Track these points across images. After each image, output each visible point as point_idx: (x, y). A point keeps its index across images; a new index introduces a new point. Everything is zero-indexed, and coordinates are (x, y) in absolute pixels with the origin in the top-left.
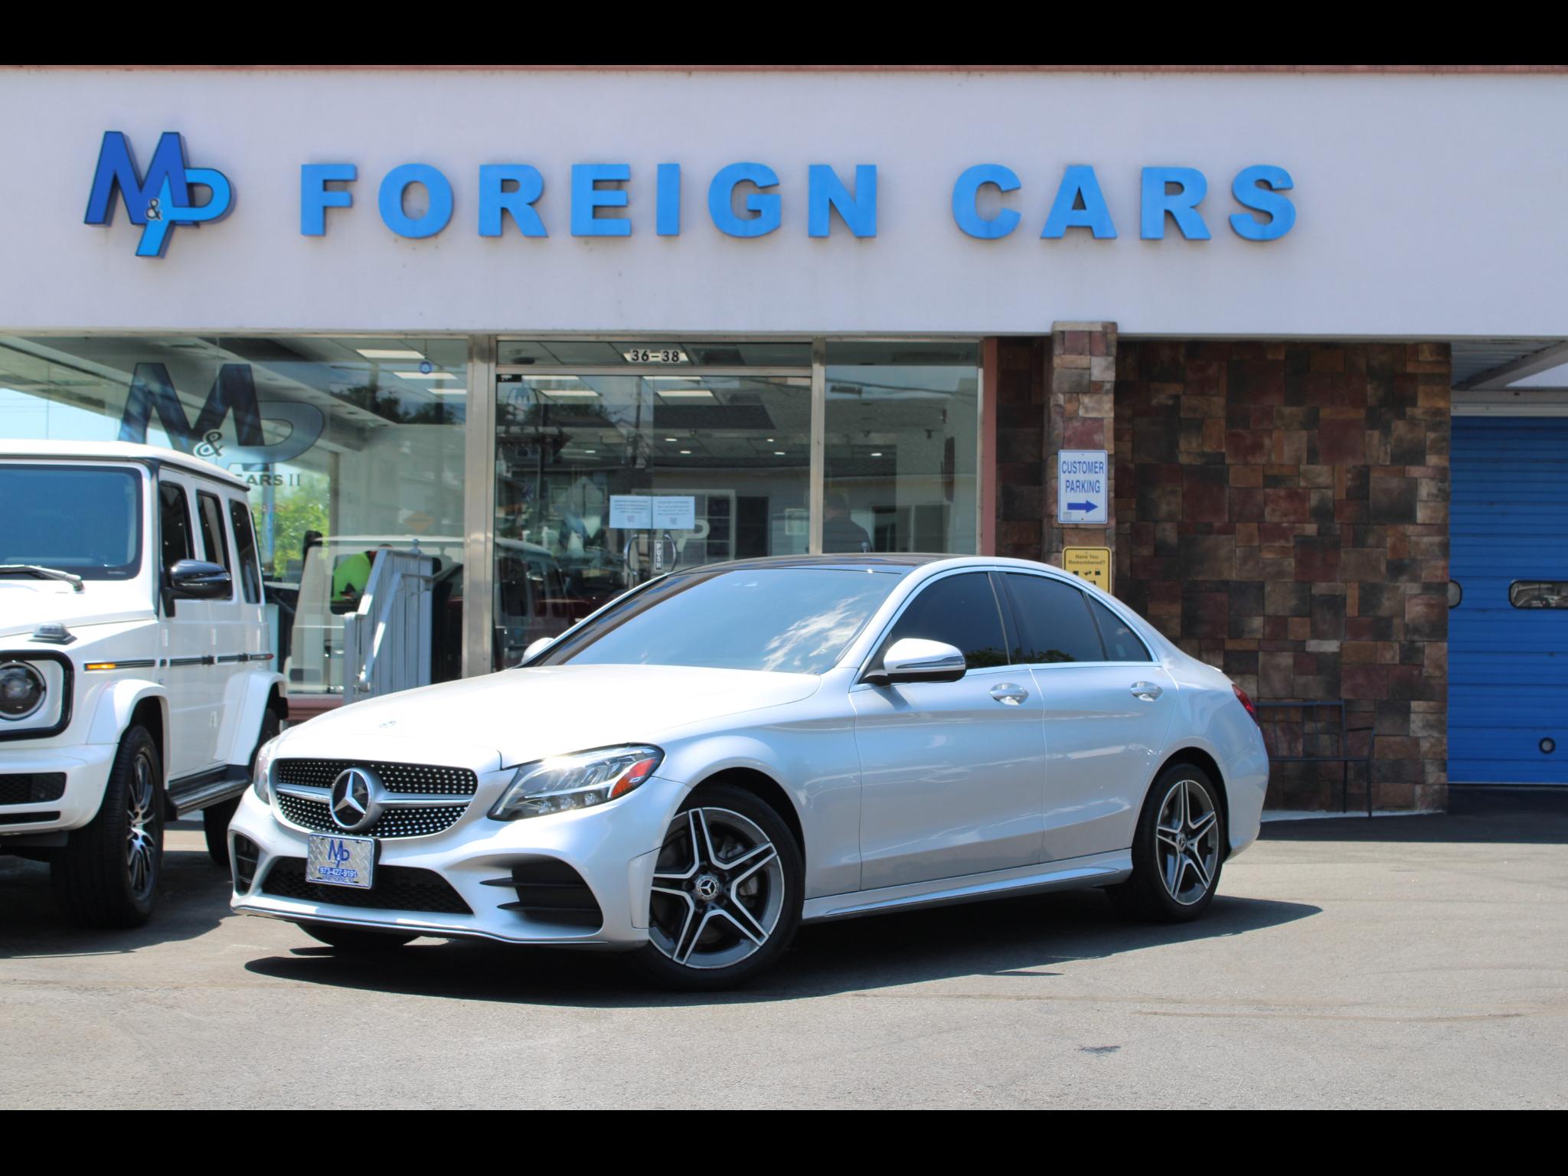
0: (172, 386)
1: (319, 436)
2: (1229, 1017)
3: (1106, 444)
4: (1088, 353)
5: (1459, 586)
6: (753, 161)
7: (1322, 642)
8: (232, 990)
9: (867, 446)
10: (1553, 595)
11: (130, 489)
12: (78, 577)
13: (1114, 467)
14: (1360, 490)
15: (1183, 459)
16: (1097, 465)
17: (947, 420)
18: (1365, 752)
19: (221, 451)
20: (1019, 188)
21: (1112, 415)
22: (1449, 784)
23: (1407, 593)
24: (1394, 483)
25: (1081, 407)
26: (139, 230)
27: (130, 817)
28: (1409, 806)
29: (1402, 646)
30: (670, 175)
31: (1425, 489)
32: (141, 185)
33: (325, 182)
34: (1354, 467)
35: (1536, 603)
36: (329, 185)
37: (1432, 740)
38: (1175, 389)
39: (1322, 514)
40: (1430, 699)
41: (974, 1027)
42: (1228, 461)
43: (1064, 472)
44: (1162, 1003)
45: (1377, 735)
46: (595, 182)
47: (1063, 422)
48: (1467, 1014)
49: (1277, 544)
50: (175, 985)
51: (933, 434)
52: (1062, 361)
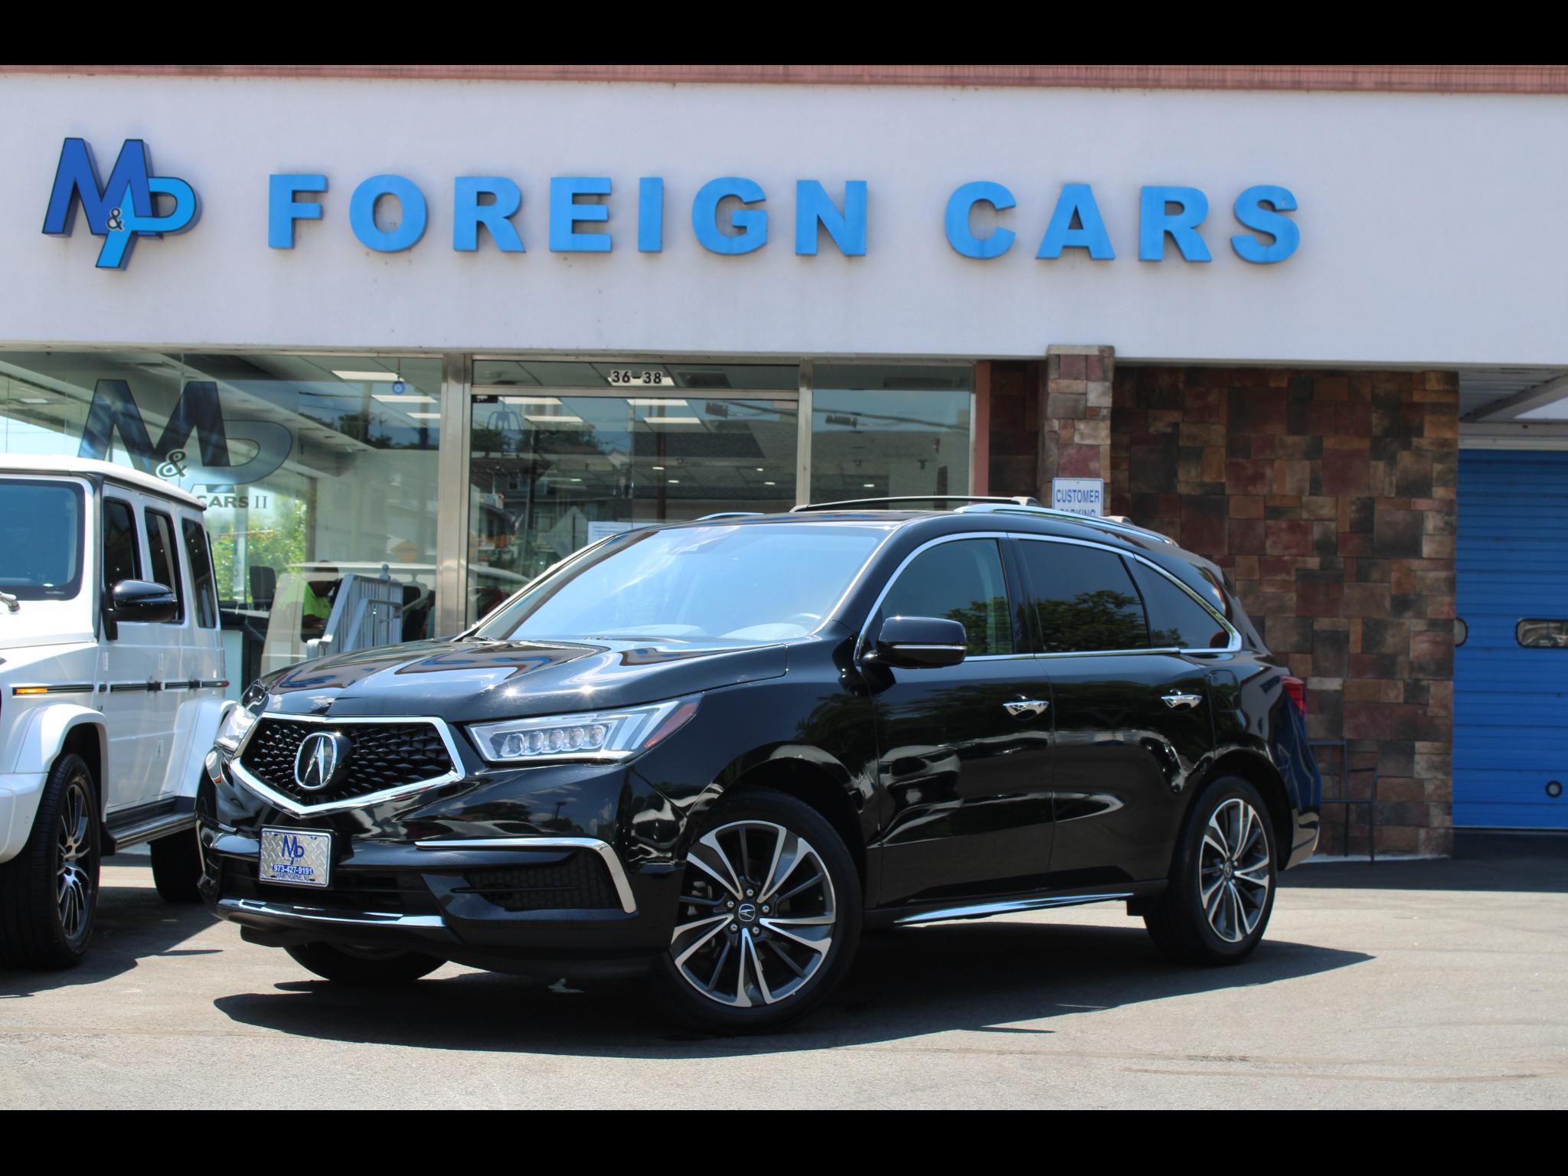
0: (135, 404)
1: (286, 457)
2: (1225, 1075)
3: (1102, 473)
4: (1084, 378)
5: (1465, 624)
6: (739, 176)
7: (1323, 679)
8: (155, 1038)
9: (861, 477)
10: (1561, 634)
11: (72, 504)
12: (13, 597)
13: (1109, 496)
14: (1364, 523)
15: (1182, 489)
16: (1093, 494)
17: (941, 450)
18: (1368, 794)
19: (185, 472)
20: (1013, 207)
21: (1108, 442)
22: (1454, 829)
23: (1412, 629)
24: (1399, 516)
25: (1076, 433)
26: (100, 241)
27: (61, 851)
28: (1413, 850)
29: (1406, 685)
30: (654, 190)
31: (1431, 523)
32: (102, 193)
33: (294, 193)
34: (1359, 499)
35: (1544, 642)
36: (298, 196)
37: (1437, 782)
38: (1175, 416)
39: (1325, 547)
40: (1436, 740)
41: (951, 1085)
42: (1228, 491)
43: (1059, 501)
44: (1153, 1059)
45: (1379, 776)
46: (575, 195)
47: (1058, 449)
48: (1477, 1074)
49: (1278, 578)
50: (96, 1032)
51: (927, 464)
52: (1057, 386)
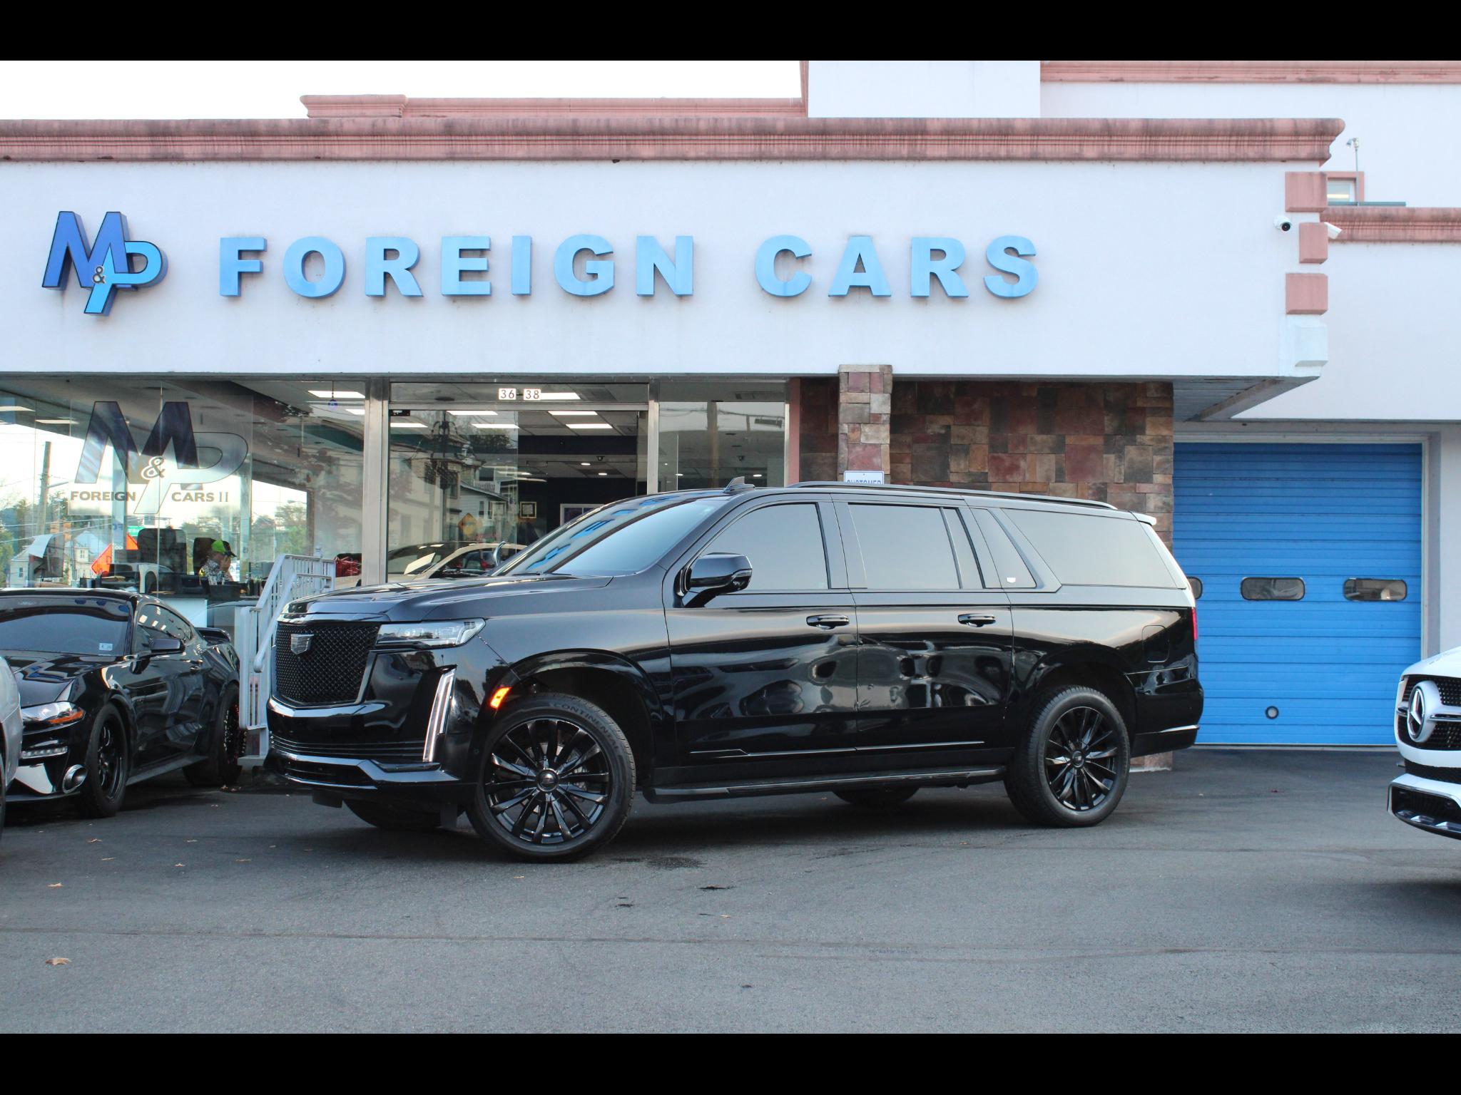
3: (883, 466)
4: (868, 390)
5: (1200, 582)
6: (590, 231)
15: (953, 478)
19: (163, 473)
20: (810, 256)
21: (888, 442)
24: (1127, 498)
25: (863, 435)
26: (87, 293)
28: (1140, 764)
30: (524, 246)
31: (1153, 503)
32: (89, 256)
33: (240, 252)
34: (1094, 484)
36: (243, 254)
38: (948, 420)
42: (990, 479)
46: (461, 251)
47: (849, 448)
52: (847, 397)
